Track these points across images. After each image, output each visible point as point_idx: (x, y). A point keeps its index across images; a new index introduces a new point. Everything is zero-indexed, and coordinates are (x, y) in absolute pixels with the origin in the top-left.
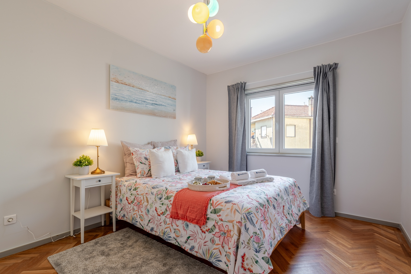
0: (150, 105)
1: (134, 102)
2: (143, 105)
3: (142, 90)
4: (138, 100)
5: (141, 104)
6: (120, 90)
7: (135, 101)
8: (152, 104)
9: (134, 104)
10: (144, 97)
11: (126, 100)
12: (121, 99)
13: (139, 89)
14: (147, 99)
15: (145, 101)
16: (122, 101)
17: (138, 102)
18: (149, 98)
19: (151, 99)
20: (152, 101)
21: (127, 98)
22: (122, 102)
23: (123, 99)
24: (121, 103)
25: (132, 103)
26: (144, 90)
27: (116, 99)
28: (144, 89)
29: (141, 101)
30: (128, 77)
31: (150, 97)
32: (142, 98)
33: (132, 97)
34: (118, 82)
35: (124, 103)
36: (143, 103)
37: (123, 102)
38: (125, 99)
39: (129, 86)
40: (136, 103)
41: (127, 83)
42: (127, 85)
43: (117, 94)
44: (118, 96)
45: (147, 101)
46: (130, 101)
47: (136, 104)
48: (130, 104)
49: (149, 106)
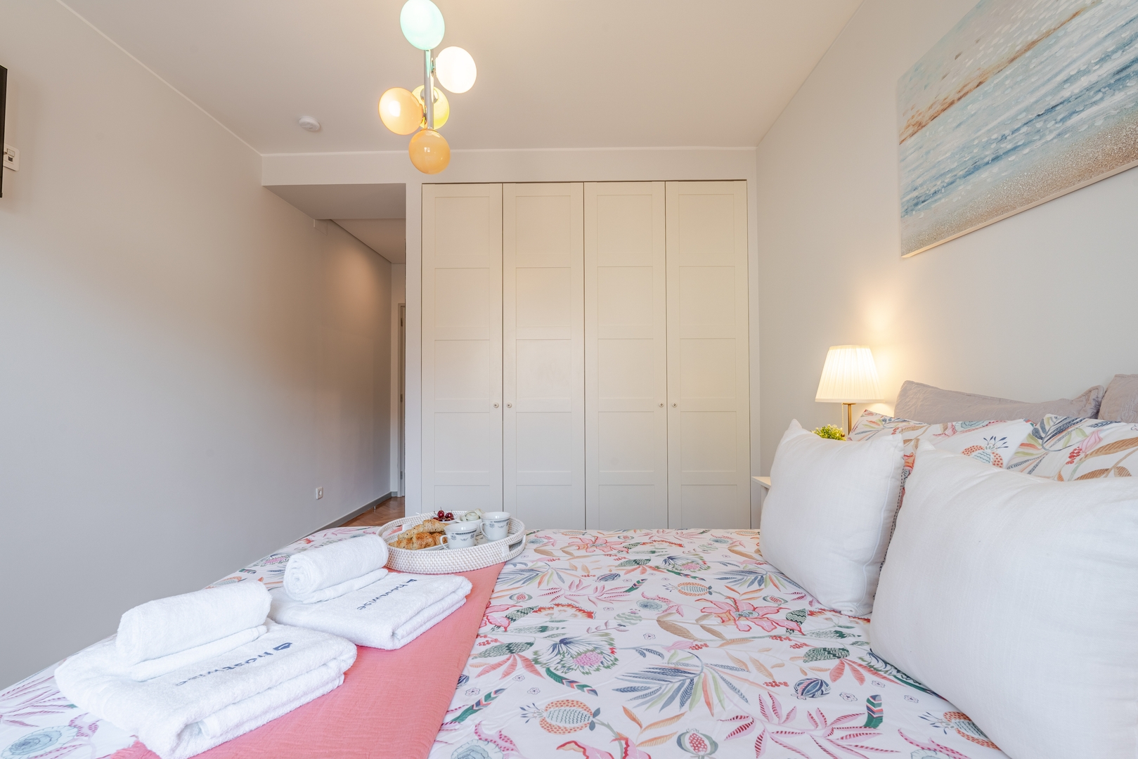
0: (1095, 103)
1: (986, 160)
2: (1039, 144)
3: (1028, 54)
4: (1007, 132)
5: (1024, 145)
6: (928, 153)
7: (988, 154)
8: (1119, 72)
9: (984, 175)
10: (1049, 80)
11: (951, 180)
12: (933, 191)
13: (1012, 60)
14: (1066, 81)
15: (1053, 103)
16: (936, 198)
17: (1010, 146)
18: (1090, 49)
19: (1109, 45)
20: (1114, 52)
21: (956, 164)
22: (936, 201)
23: (939, 183)
24: (933, 206)
25: (975, 178)
26: (1048, 34)
27: (916, 204)
28: (1044, 29)
29: (1024, 129)
30: (957, 57)
31: (1094, 40)
32: (1033, 100)
33: (976, 142)
34: (920, 124)
35: (943, 201)
36: (1039, 125)
37: (940, 199)
38: (947, 179)
39: (959, 99)
40: (996, 159)
41: (949, 101)
42: (952, 103)
43: (920, 181)
44: (921, 185)
45: (1066, 93)
46: (969, 173)
47: (995, 168)
48: (969, 187)
49: (1095, 109)
